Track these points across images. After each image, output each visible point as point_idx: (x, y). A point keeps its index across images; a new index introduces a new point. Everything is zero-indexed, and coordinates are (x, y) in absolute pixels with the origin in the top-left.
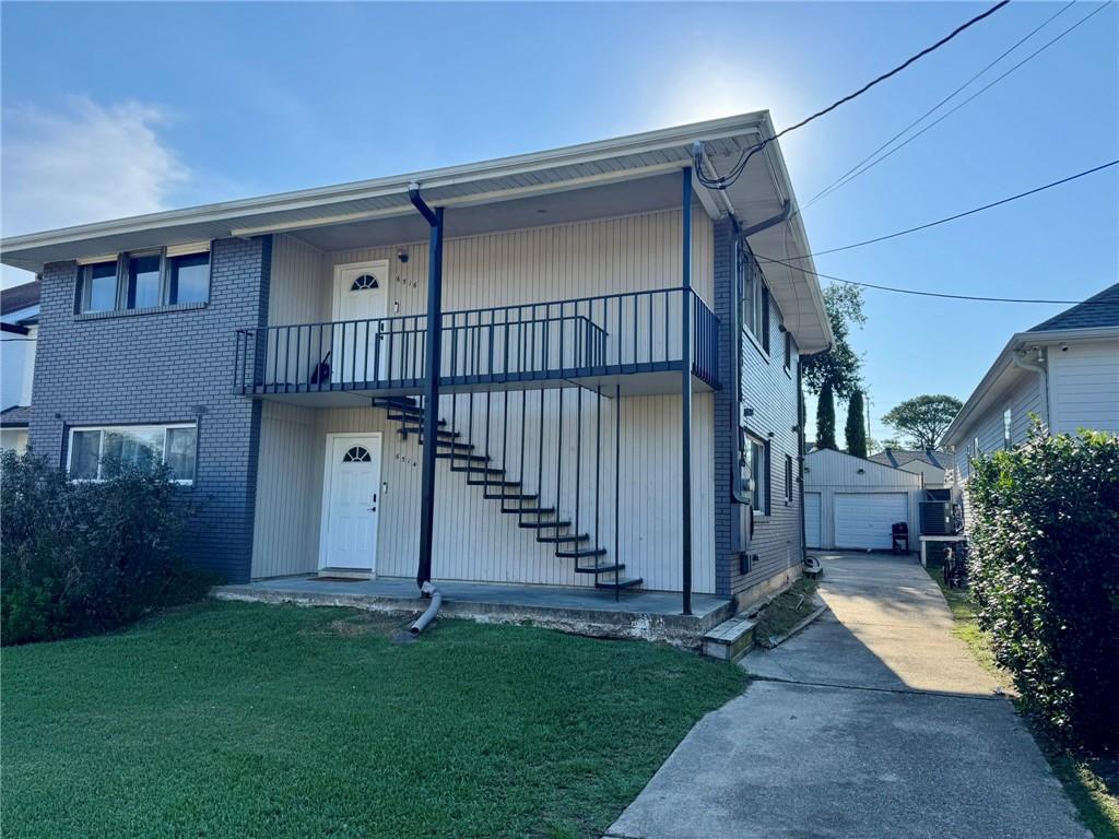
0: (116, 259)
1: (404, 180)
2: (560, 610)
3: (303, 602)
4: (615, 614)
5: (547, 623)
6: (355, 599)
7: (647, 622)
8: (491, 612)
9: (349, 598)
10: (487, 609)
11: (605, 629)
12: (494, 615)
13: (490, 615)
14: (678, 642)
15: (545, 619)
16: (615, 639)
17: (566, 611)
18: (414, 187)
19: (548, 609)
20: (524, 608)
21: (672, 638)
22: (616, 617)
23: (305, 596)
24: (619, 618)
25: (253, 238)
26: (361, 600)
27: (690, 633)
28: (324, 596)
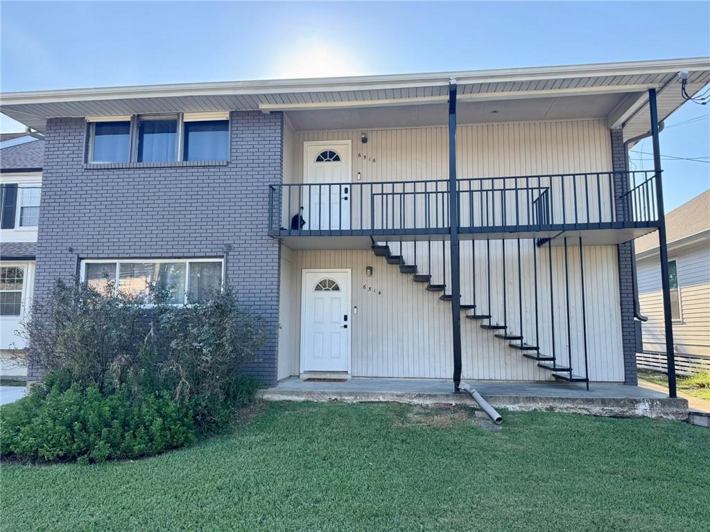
0: (130, 120)
1: (446, 76)
2: (577, 399)
3: (349, 399)
4: (621, 400)
5: (566, 409)
6: (397, 396)
7: (647, 404)
8: (519, 402)
9: (393, 395)
10: (516, 400)
11: (616, 411)
12: (522, 404)
13: (519, 405)
14: (671, 417)
15: (565, 406)
16: (622, 417)
17: (582, 399)
18: (453, 82)
19: (567, 399)
20: (547, 398)
21: (667, 414)
22: (622, 402)
23: (350, 394)
24: (625, 403)
25: (272, 112)
26: (402, 396)
27: (681, 410)
28: (368, 393)
